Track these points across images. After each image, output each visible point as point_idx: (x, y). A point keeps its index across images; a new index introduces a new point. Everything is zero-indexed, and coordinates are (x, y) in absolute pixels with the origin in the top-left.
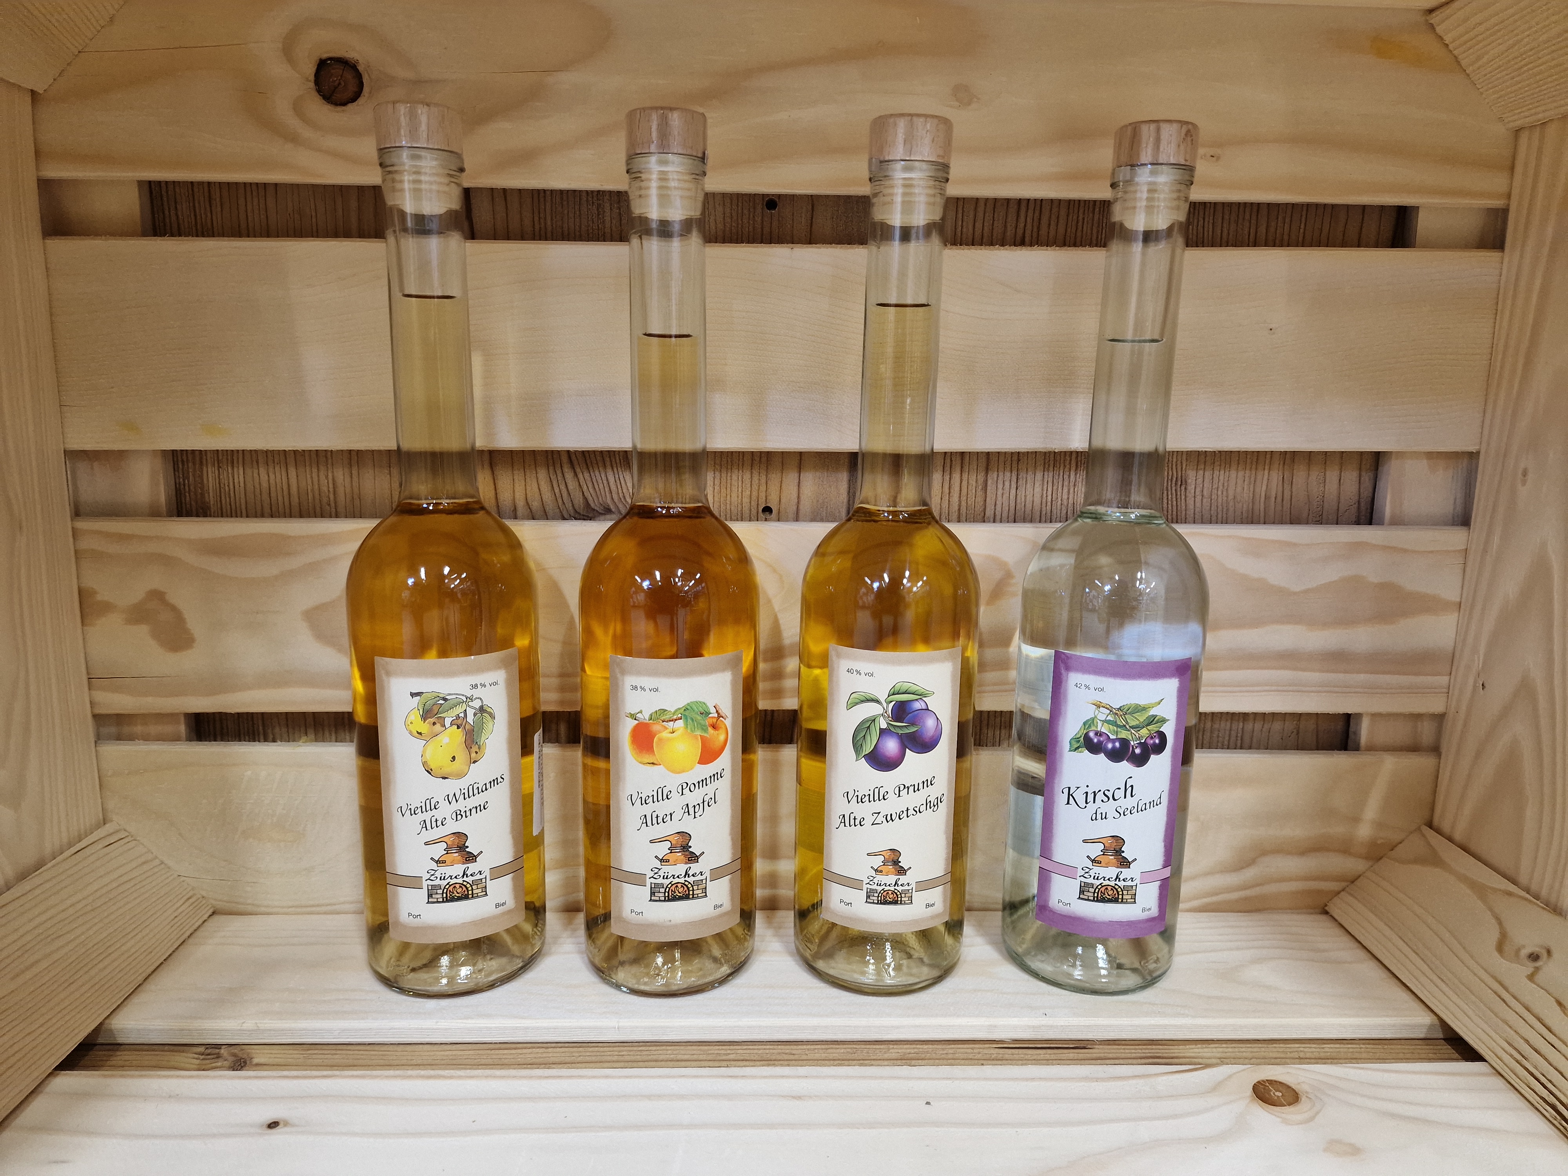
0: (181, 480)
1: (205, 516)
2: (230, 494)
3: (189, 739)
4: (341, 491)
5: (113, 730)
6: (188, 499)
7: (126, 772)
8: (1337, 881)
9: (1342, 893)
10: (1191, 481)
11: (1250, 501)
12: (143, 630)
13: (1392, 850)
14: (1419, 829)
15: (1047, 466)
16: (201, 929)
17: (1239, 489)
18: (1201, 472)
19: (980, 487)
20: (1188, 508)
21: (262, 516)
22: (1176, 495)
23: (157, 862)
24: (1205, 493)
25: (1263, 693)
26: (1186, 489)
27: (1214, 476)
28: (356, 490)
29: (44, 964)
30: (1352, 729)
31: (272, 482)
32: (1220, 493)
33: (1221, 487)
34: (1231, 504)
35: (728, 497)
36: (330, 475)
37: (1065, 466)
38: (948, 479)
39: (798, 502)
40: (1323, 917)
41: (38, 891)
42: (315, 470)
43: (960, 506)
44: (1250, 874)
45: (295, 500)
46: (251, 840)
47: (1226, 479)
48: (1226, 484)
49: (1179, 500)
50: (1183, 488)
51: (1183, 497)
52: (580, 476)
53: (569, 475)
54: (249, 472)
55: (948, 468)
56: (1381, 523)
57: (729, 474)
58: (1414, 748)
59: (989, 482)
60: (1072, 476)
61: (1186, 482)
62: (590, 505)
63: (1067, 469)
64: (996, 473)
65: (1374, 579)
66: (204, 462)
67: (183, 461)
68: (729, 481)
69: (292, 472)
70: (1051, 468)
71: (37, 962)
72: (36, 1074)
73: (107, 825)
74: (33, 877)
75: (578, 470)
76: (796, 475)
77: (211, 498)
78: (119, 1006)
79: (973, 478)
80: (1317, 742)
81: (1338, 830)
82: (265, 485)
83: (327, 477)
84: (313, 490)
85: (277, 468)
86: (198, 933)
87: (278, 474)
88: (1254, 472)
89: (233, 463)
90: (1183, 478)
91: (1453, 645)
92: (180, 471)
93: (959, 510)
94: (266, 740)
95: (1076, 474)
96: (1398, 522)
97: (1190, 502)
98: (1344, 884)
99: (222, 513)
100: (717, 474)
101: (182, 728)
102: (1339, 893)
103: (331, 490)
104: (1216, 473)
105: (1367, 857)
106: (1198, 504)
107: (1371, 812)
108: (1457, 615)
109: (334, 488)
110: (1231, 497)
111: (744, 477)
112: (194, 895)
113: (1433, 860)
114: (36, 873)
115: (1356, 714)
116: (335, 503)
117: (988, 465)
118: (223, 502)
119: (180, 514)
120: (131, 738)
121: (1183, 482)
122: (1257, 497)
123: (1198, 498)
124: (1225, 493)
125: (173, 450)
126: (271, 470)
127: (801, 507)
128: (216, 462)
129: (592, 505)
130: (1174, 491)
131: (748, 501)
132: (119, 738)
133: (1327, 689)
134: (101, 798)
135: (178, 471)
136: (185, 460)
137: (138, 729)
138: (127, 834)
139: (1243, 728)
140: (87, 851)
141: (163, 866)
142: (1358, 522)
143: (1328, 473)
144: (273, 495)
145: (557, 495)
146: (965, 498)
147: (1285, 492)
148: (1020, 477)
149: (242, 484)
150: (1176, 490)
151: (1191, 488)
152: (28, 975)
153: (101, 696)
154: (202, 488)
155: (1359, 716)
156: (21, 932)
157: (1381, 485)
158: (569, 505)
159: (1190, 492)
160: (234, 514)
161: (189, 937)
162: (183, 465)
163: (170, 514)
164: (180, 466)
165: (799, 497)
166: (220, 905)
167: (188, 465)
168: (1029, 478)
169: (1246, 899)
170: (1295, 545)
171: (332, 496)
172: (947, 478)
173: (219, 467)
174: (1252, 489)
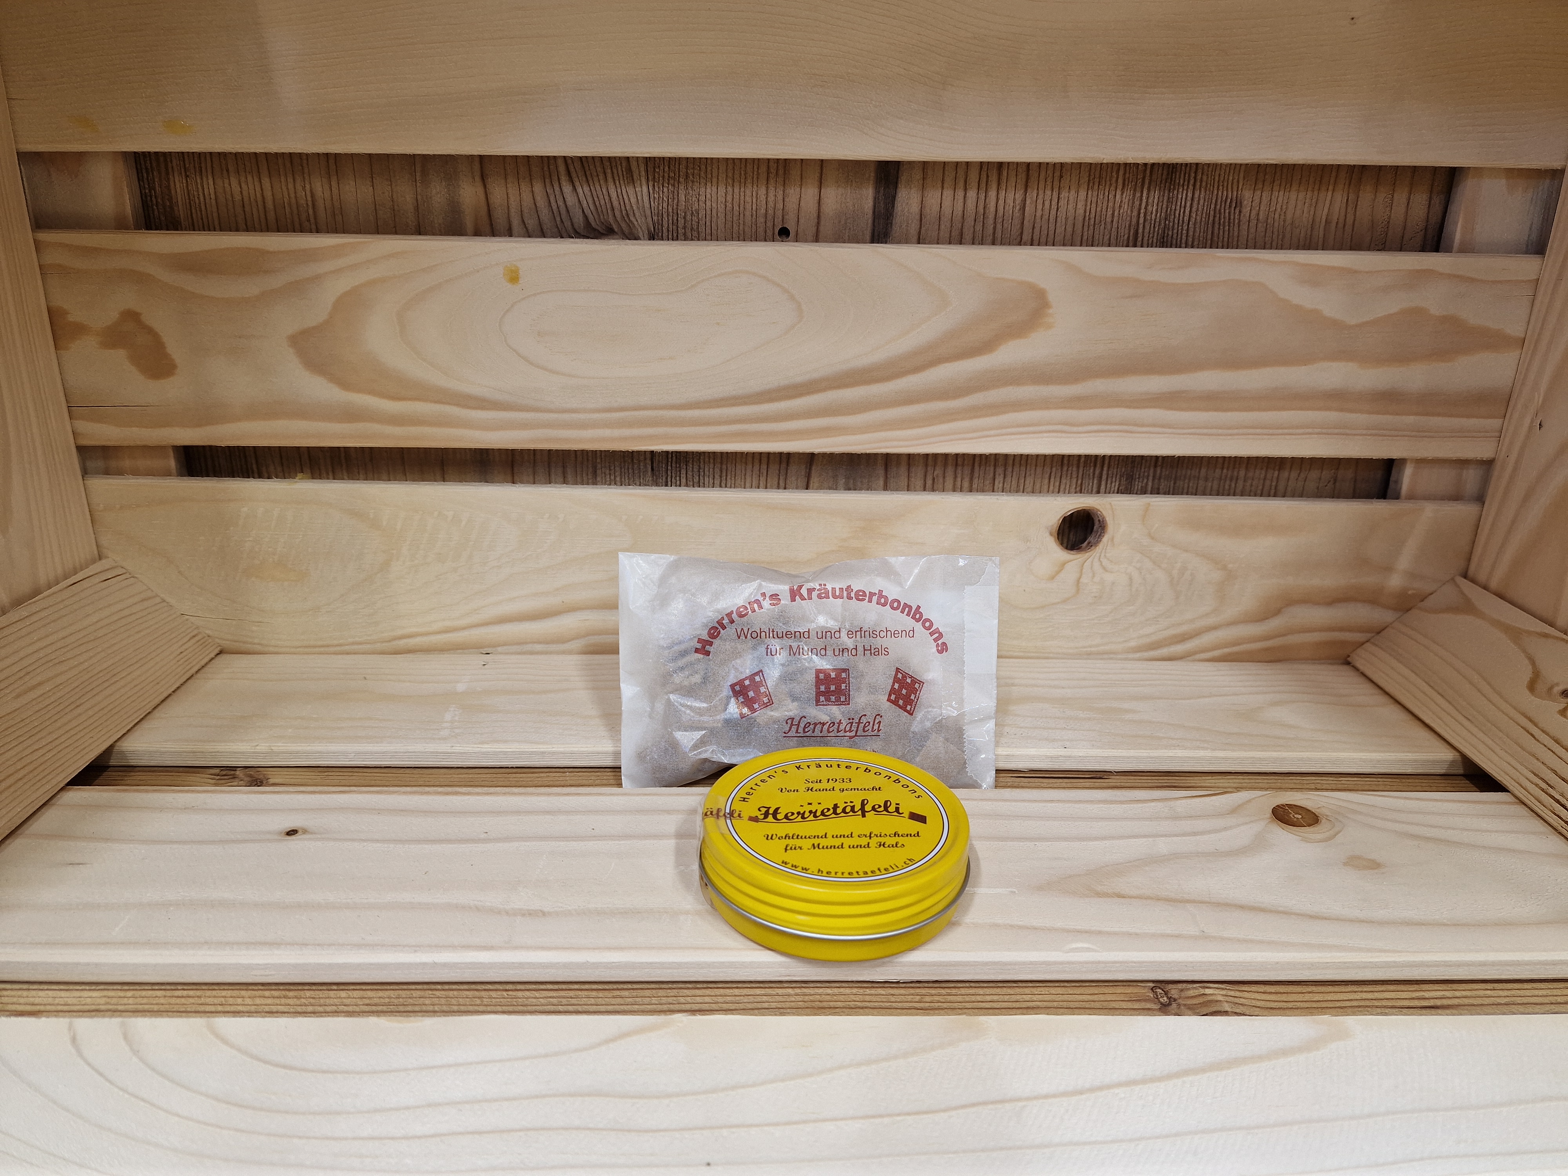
0: (147, 191)
1: (176, 229)
2: (200, 206)
3: (181, 474)
4: (320, 204)
5: (100, 464)
6: (156, 213)
7: (118, 506)
8: (1363, 632)
9: (1368, 644)
10: (1246, 203)
11: (1310, 226)
12: (120, 355)
13: (1422, 601)
14: (1453, 579)
15: (1091, 184)
16: (209, 666)
17: (1298, 212)
18: (1258, 193)
19: (1018, 208)
20: (1241, 234)
21: (237, 230)
22: (1229, 219)
23: (158, 600)
24: (1261, 217)
25: (1304, 436)
26: (1240, 212)
27: (1273, 197)
28: (337, 204)
29: (47, 687)
30: (1392, 478)
31: (245, 193)
32: (1277, 216)
33: (1279, 210)
34: (1288, 229)
35: (742, 215)
36: (308, 187)
37: (1111, 185)
38: (983, 198)
39: (818, 223)
40: (1346, 667)
41: (35, 618)
42: (290, 180)
43: (995, 228)
44: (1275, 624)
45: (271, 215)
46: (253, 579)
47: (1285, 202)
48: (1284, 207)
49: (1232, 225)
50: (1237, 211)
51: (1237, 221)
52: (580, 190)
53: (567, 189)
54: (219, 182)
55: (983, 185)
56: (1449, 250)
57: (742, 189)
58: (1456, 497)
59: (1028, 202)
60: (1118, 196)
61: (1241, 203)
62: (591, 224)
63: (1113, 188)
64: (1036, 191)
65: (1435, 310)
66: (170, 170)
67: (146, 169)
68: (742, 198)
69: (266, 182)
70: (1096, 187)
71: (40, 684)
72: (48, 787)
73: (103, 561)
74: (30, 604)
75: (577, 184)
76: (816, 191)
77: (181, 211)
78: (129, 731)
79: (1010, 196)
80: (1354, 490)
81: (1370, 580)
82: (238, 198)
83: (304, 188)
84: (290, 204)
85: (250, 178)
86: (206, 669)
87: (251, 187)
88: (1316, 193)
89: (201, 171)
90: (1238, 200)
91: (1511, 385)
92: (145, 181)
93: (994, 233)
94: (260, 476)
95: (1122, 195)
96: (1467, 249)
97: (1244, 227)
98: (1369, 635)
99: (193, 227)
100: (730, 189)
101: (172, 463)
102: (1363, 644)
103: (310, 203)
104: (1275, 193)
105: (1395, 610)
106: (1252, 230)
107: (1404, 562)
108: (1518, 352)
109: (312, 201)
110: (1289, 221)
111: (759, 193)
112: (200, 633)
113: (1467, 607)
114: (34, 600)
115: (1400, 459)
116: (315, 218)
117: (1027, 182)
118: (194, 216)
119: (149, 227)
120: (120, 472)
121: (1239, 204)
122: (1318, 220)
123: (1253, 223)
124: (1282, 217)
125: (135, 153)
126: (243, 179)
127: (822, 228)
128: (183, 170)
129: (593, 224)
130: (1227, 214)
131: (763, 220)
132: (107, 472)
133: (1374, 432)
134: (94, 534)
135: (143, 181)
136: (149, 167)
137: (127, 463)
138: (124, 571)
139: (1278, 475)
140: (85, 584)
141: (165, 604)
142: (1423, 249)
143: (1395, 195)
144: (247, 209)
145: (555, 213)
146: (1001, 220)
147: (1348, 215)
148: (1062, 196)
149: (213, 196)
150: (1229, 213)
151: (1246, 210)
152: (32, 695)
153: (83, 426)
154: (170, 199)
155: (1403, 461)
156: (22, 654)
157: (1453, 208)
158: (568, 224)
159: (1244, 216)
160: (206, 228)
161: (197, 672)
162: (148, 174)
163: (137, 227)
164: (145, 175)
165: (819, 217)
166: (226, 644)
167: (153, 174)
168: (1071, 198)
169: (1267, 649)
170: (1356, 272)
171: (311, 211)
172: (982, 196)
173: (187, 176)
174: (1312, 213)
